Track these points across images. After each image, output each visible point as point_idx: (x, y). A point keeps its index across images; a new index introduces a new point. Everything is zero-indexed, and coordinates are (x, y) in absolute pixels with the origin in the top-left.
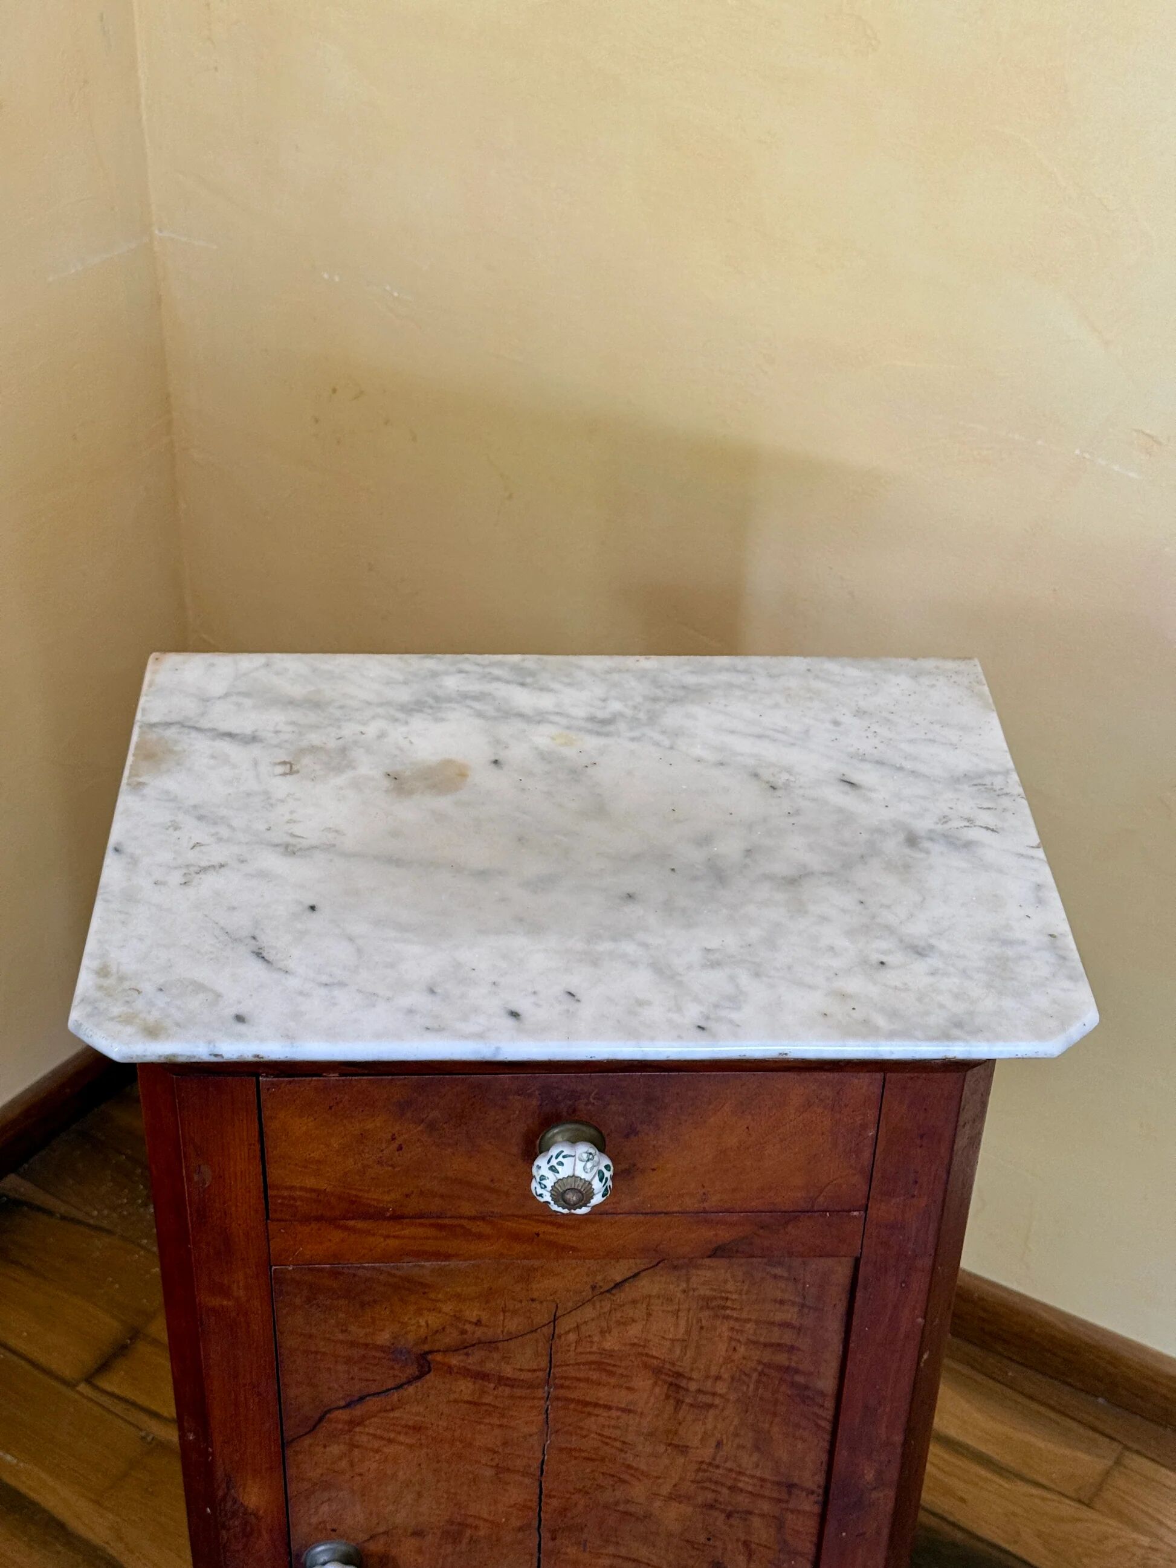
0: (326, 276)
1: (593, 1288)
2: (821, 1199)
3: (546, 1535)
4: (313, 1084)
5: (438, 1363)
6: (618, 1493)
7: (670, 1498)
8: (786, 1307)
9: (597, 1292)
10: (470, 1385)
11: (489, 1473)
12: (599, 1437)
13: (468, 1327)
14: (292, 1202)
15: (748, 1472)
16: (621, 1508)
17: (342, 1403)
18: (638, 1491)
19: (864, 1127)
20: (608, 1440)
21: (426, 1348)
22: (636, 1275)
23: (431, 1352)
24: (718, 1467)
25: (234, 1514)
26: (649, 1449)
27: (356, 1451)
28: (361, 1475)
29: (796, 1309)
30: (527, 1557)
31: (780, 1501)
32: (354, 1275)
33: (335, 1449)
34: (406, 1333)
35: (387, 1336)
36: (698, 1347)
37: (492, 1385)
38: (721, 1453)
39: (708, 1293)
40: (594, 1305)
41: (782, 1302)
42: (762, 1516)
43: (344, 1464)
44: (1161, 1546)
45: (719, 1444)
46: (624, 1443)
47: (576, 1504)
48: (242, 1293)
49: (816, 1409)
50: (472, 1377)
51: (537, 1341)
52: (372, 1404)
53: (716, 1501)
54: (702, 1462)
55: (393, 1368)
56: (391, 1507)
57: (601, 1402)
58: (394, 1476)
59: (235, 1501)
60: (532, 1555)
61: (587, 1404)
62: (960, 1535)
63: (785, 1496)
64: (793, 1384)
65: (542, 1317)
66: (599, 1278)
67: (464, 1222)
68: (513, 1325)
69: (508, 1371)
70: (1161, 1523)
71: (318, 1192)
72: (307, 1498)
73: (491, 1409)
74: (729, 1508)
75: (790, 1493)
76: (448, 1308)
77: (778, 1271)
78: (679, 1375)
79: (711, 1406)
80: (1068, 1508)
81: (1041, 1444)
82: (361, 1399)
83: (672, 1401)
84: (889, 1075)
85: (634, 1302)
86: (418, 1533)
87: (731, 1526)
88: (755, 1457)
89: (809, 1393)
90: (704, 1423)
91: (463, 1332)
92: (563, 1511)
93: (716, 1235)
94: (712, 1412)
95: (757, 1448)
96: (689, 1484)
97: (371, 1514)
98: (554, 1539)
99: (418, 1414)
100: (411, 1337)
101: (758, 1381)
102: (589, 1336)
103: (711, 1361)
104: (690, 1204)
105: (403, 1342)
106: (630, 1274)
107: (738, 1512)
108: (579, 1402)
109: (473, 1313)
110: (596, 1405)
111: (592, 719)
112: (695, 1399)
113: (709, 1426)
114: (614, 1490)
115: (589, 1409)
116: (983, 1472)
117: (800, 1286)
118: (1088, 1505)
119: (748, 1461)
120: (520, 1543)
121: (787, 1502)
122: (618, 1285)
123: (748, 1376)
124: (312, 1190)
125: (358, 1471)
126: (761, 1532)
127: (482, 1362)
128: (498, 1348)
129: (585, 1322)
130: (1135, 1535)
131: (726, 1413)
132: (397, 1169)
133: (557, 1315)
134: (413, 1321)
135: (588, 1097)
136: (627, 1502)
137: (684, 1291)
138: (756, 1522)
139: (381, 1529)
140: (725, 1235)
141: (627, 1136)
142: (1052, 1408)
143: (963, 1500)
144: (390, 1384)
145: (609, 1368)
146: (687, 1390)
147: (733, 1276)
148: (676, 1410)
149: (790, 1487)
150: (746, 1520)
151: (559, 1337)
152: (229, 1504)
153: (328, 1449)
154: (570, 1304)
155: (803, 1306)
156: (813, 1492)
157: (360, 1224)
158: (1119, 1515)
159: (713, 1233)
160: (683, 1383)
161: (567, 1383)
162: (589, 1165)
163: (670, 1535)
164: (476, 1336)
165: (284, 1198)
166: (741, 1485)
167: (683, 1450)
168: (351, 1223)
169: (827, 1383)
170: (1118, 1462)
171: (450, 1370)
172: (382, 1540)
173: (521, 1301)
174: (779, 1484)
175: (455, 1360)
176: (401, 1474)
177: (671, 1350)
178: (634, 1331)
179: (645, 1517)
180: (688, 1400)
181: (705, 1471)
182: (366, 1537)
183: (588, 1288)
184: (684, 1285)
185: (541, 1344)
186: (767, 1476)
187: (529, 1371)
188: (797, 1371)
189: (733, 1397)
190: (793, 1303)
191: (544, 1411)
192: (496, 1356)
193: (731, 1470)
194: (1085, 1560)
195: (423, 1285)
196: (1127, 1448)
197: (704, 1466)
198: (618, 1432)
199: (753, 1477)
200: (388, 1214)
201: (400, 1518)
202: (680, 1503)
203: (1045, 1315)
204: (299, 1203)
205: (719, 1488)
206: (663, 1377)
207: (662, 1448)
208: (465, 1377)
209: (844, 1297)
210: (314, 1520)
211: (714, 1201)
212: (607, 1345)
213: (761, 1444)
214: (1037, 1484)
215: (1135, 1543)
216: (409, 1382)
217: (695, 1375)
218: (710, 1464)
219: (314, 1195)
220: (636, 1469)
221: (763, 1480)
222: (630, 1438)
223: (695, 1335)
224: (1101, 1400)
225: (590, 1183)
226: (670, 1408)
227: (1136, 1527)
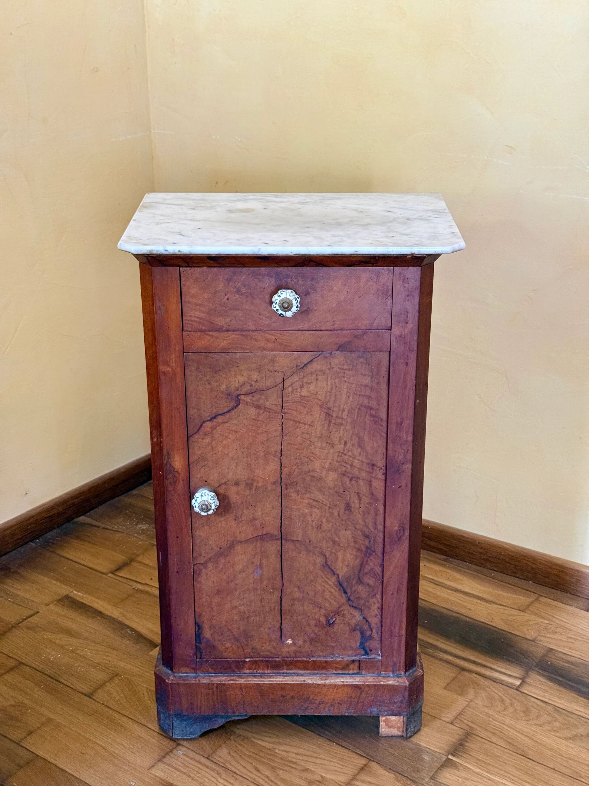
0: (214, 137)
1: (297, 366)
2: (375, 324)
3: (284, 487)
4: (199, 270)
5: (243, 400)
6: (309, 466)
7: (328, 470)
8: (366, 377)
9: (299, 368)
10: (254, 410)
11: (262, 454)
12: (301, 438)
13: (253, 383)
14: (191, 322)
15: (357, 458)
16: (311, 474)
17: (209, 418)
18: (317, 465)
19: (388, 291)
20: (305, 440)
21: (238, 393)
22: (312, 360)
23: (240, 395)
24: (345, 455)
25: (170, 472)
26: (319, 445)
27: (214, 443)
28: (215, 454)
29: (369, 378)
30: (277, 498)
31: (369, 473)
32: (213, 358)
33: (207, 440)
34: (231, 386)
35: (224, 387)
36: (335, 396)
37: (262, 411)
38: (346, 448)
39: (338, 370)
40: (297, 374)
41: (364, 375)
42: (363, 480)
43: (209, 448)
44: (552, 623)
45: (346, 443)
46: (311, 441)
47: (294, 471)
48: (174, 365)
49: (380, 427)
50: (255, 407)
51: (277, 391)
52: (220, 419)
53: (346, 472)
54: (340, 452)
55: (226, 402)
56: (226, 470)
57: (301, 421)
58: (228, 454)
59: (170, 465)
60: (278, 497)
61: (296, 422)
62: (468, 619)
63: (371, 470)
64: (371, 415)
65: (279, 380)
66: (299, 361)
67: (250, 333)
68: (269, 383)
69: (268, 404)
70: (553, 616)
71: (200, 318)
72: (196, 464)
73: (261, 422)
74: (351, 476)
75: (373, 469)
76: (245, 374)
77: (361, 360)
78: (329, 409)
79: (341, 424)
80: (515, 612)
81: (505, 594)
82: (215, 417)
83: (327, 422)
84: (395, 268)
85: (312, 373)
86: (237, 484)
87: (352, 485)
88: (359, 450)
89: (376, 419)
90: (339, 433)
91: (251, 386)
92: (290, 474)
93: (339, 340)
94: (342, 427)
95: (359, 445)
96: (335, 462)
97: (219, 474)
98: (287, 489)
99: (236, 425)
100: (233, 387)
101: (358, 413)
102: (296, 389)
103: (340, 402)
104: (329, 326)
105: (230, 389)
106: (309, 360)
107: (354, 478)
108: (294, 421)
109: (255, 376)
110: (300, 423)
111: (300, 202)
112: (335, 420)
113: (341, 434)
114: (308, 465)
115: (297, 424)
116: (479, 601)
117: (370, 367)
118: (523, 611)
119: (356, 451)
120: (274, 490)
121: (372, 473)
122: (306, 365)
123: (354, 410)
124: (198, 318)
125: (215, 452)
126: (364, 489)
127: (258, 400)
128: (263, 393)
129: (294, 382)
130: (541, 620)
131: (347, 428)
132: (227, 309)
133: (285, 378)
134: (233, 380)
135: (291, 278)
136: (313, 471)
137: (329, 369)
138: (361, 483)
139: (223, 481)
140: (342, 340)
141: (306, 295)
142: (511, 584)
143: (470, 609)
144: (226, 410)
145: (304, 405)
146: (332, 416)
147: (346, 362)
148: (329, 425)
149: (373, 465)
150: (357, 482)
151: (285, 389)
152: (168, 466)
153: (204, 441)
154: (289, 374)
155: (372, 377)
156: (381, 469)
157: (214, 334)
158: (536, 614)
159: (337, 339)
160: (331, 413)
161: (289, 411)
162: (291, 294)
163: (330, 488)
164: (256, 388)
165: (188, 320)
166: (355, 464)
167: (332, 445)
168: (211, 333)
169: (384, 415)
170: (537, 599)
171: (247, 403)
172: (224, 486)
173: (271, 372)
174: (368, 464)
175: (248, 399)
176: (230, 454)
177: (326, 397)
178: (312, 387)
179: (320, 479)
180: (333, 421)
181: (341, 456)
182: (218, 485)
183: (295, 366)
184: (329, 366)
185: (279, 392)
186: (364, 460)
187: (276, 405)
188: (372, 409)
189: (349, 420)
190: (369, 375)
191: (281, 425)
192: (263, 397)
193: (351, 456)
194: (521, 627)
195: (238, 363)
196: (541, 596)
197: (340, 454)
198: (308, 437)
199: (359, 460)
200: (224, 329)
201: (230, 476)
202: (332, 472)
203: (506, 546)
204: (194, 323)
205: (346, 465)
206: (323, 410)
207: (324, 445)
208: (253, 407)
209: (387, 373)
210: (199, 476)
211: (337, 325)
212: (303, 394)
213: (360, 444)
214: (502, 605)
215: (542, 622)
216: (232, 409)
217: (335, 409)
218: (343, 453)
219: (198, 320)
220: (316, 455)
221: (362, 461)
222: (312, 440)
223: (334, 388)
224: (530, 582)
225: (292, 301)
226: (326, 425)
227: (543, 618)
